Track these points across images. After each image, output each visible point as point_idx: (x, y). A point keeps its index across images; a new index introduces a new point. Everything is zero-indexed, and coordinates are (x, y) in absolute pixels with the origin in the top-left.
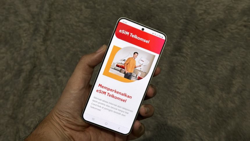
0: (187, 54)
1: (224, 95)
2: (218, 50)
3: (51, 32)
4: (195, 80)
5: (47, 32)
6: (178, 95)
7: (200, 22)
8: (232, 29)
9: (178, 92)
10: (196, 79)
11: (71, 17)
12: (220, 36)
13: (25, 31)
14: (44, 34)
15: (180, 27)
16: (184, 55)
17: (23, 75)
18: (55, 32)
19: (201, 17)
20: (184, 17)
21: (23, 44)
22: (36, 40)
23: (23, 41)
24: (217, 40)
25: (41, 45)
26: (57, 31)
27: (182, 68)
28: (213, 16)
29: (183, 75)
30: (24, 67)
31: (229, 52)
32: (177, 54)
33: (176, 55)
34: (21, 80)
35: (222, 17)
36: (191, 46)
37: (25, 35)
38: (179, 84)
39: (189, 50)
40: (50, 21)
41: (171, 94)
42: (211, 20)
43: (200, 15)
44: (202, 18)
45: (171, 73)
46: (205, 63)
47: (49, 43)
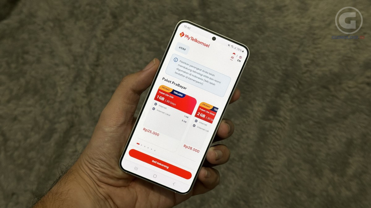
0: (285, 119)
1: (336, 178)
2: (329, 115)
3: (98, 80)
4: (295, 155)
5: (92, 80)
6: (271, 174)
7: (305, 75)
8: (349, 88)
9: (270, 170)
10: (297, 153)
11: (126, 61)
12: (333, 96)
13: (62, 77)
14: (88, 82)
15: (277, 81)
16: (282, 119)
17: (56, 136)
18: (103, 80)
19: (306, 69)
20: (284, 68)
21: (59, 95)
22: (76, 89)
23: (60, 91)
24: (328, 101)
25: (83, 97)
26: (106, 80)
27: (278, 137)
28: (324, 69)
29: (278, 147)
30: (57, 126)
31: (345, 118)
32: (271, 117)
33: (269, 119)
34: (52, 142)
35: (336, 70)
36: (290, 107)
37: (62, 83)
38: (273, 159)
39: (288, 113)
40: (97, 66)
41: (260, 173)
42: (320, 73)
43: (306, 65)
44: (308, 71)
45: (262, 143)
46: (310, 132)
47: (93, 94)
